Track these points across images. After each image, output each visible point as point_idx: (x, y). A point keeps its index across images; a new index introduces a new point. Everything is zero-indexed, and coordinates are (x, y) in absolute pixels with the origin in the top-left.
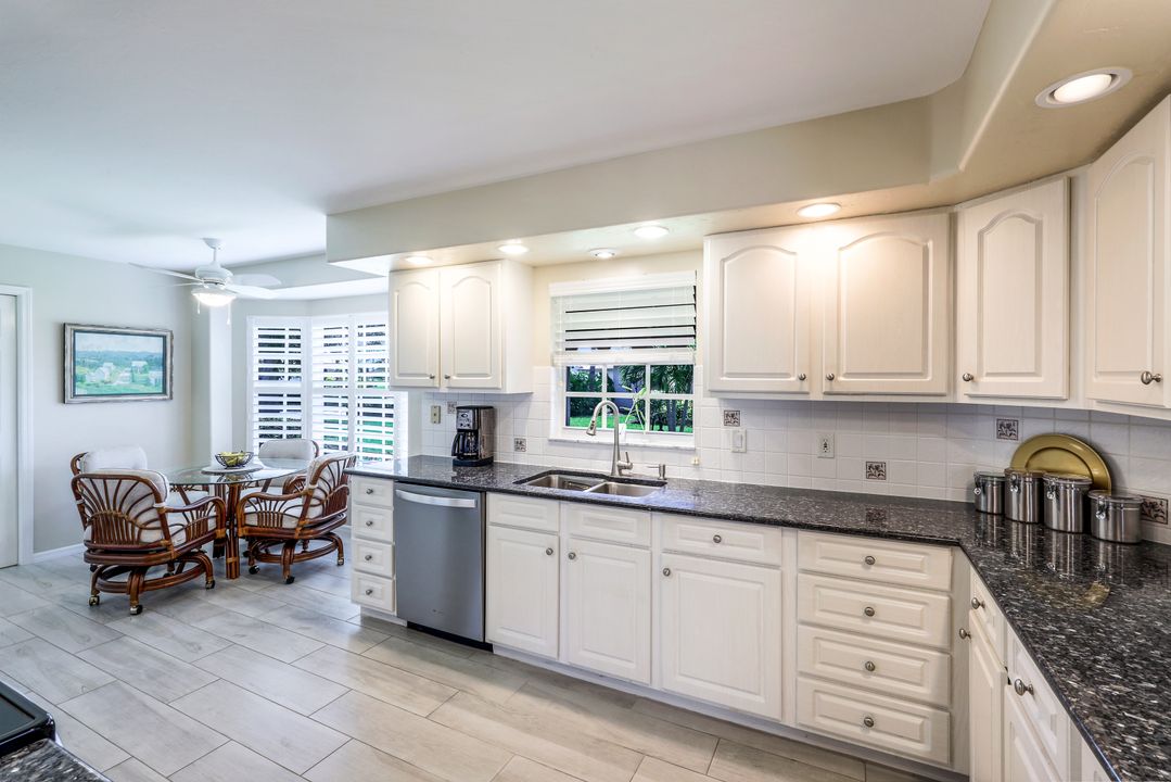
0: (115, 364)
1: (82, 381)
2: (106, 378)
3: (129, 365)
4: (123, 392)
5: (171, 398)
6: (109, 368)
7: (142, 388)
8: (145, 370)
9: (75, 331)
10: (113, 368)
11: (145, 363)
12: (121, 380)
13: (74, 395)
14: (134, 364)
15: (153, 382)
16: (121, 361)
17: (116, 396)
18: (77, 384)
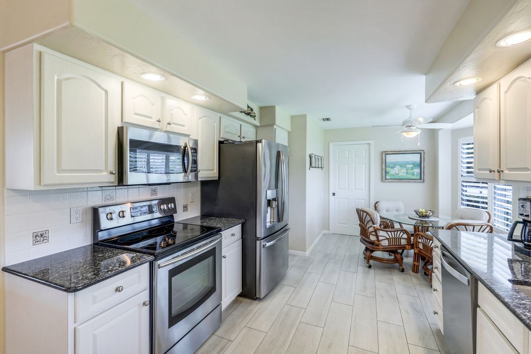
0: (400, 166)
1: (388, 173)
2: (397, 172)
3: (406, 167)
4: (403, 178)
5: (424, 181)
6: (398, 168)
7: (411, 177)
8: (412, 169)
9: (386, 154)
10: (400, 168)
11: (412, 166)
12: (402, 173)
13: (386, 179)
14: (408, 166)
15: (416, 174)
16: (403, 165)
17: (401, 180)
18: (387, 174)
